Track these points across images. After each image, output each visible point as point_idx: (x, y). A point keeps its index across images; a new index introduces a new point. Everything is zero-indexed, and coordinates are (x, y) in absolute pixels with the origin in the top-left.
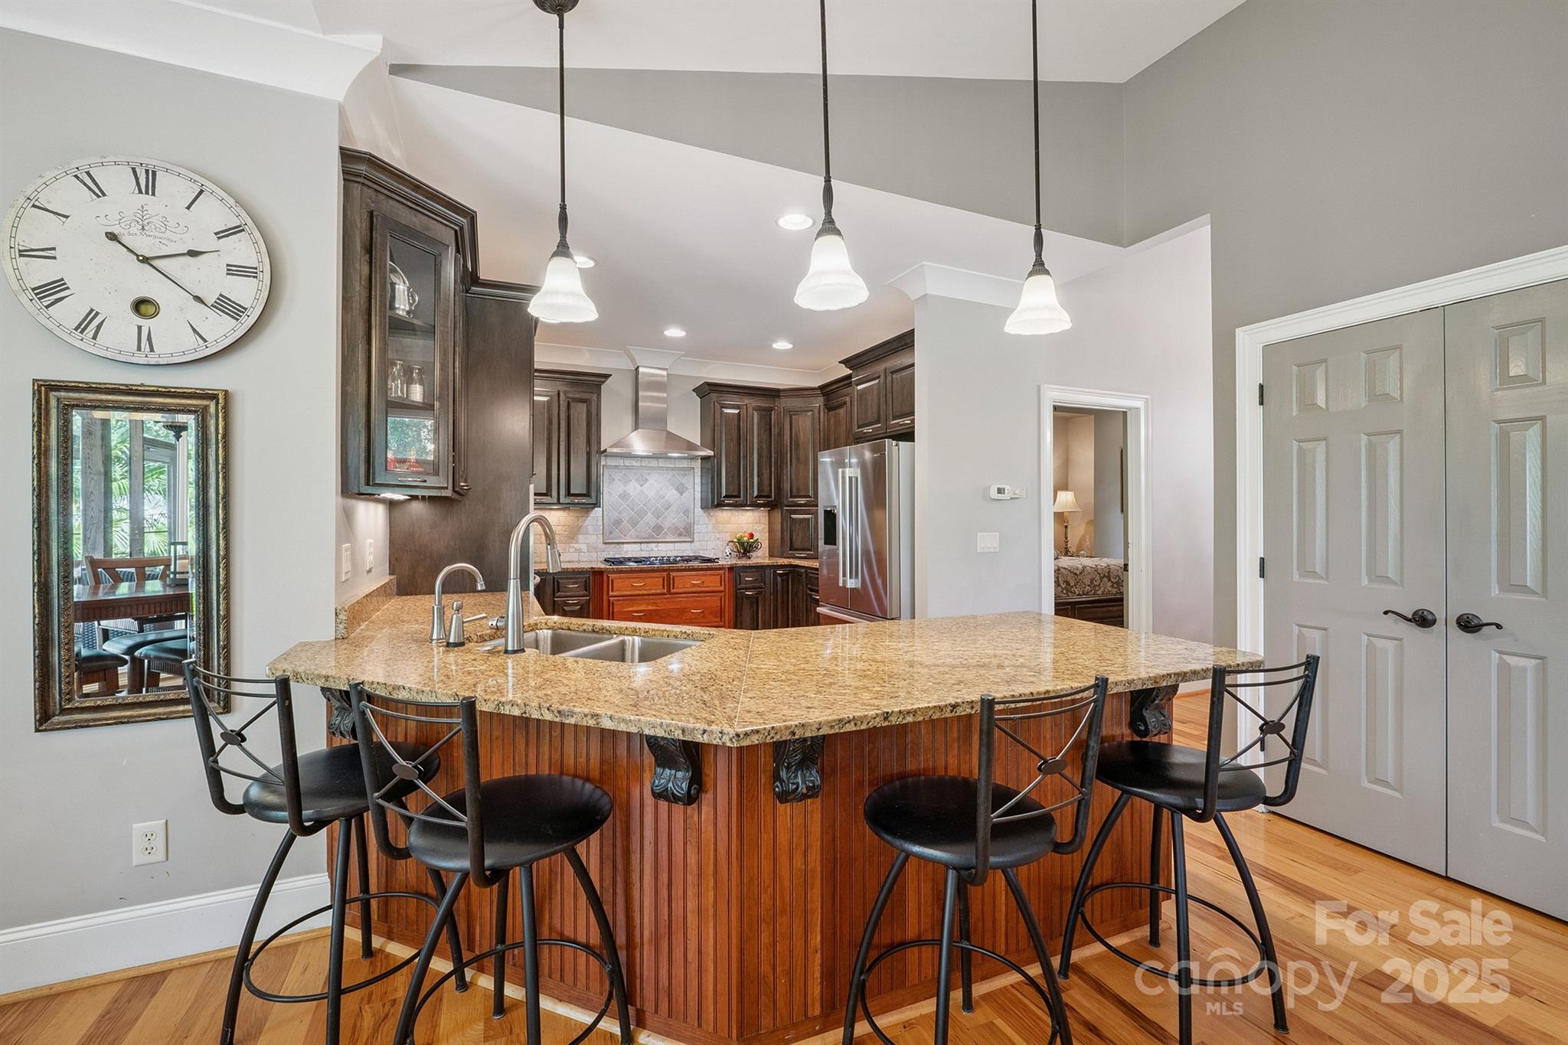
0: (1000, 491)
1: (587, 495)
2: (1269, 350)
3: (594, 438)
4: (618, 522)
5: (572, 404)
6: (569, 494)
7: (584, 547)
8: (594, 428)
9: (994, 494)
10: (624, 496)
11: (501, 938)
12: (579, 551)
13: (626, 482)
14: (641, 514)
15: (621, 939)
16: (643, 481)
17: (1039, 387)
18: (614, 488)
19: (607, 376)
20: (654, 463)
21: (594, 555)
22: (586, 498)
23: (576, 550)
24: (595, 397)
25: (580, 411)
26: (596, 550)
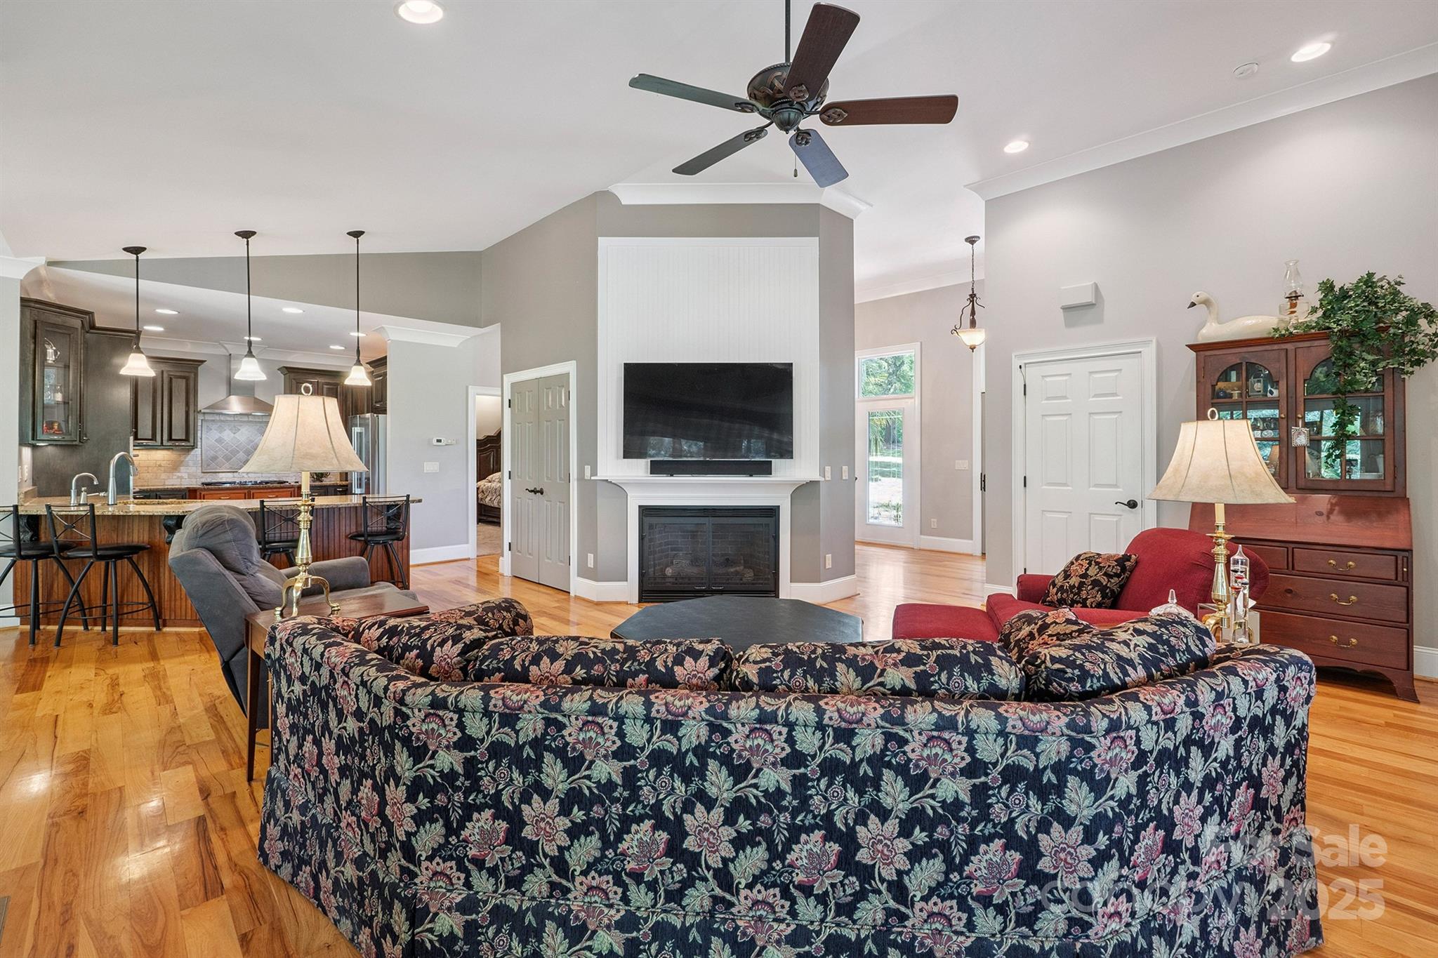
0: (439, 441)
1: (187, 440)
2: (513, 385)
3: (192, 400)
4: (214, 458)
5: (174, 380)
6: (170, 439)
7: (185, 476)
8: (192, 396)
9: (435, 442)
10: (220, 441)
11: (105, 601)
12: (181, 478)
13: (221, 430)
14: (234, 452)
15: (156, 599)
16: (235, 430)
17: (467, 387)
18: (209, 437)
19: (203, 362)
20: (245, 419)
21: (194, 480)
22: (185, 442)
23: (178, 477)
24: (192, 375)
25: (179, 386)
26: (195, 477)
